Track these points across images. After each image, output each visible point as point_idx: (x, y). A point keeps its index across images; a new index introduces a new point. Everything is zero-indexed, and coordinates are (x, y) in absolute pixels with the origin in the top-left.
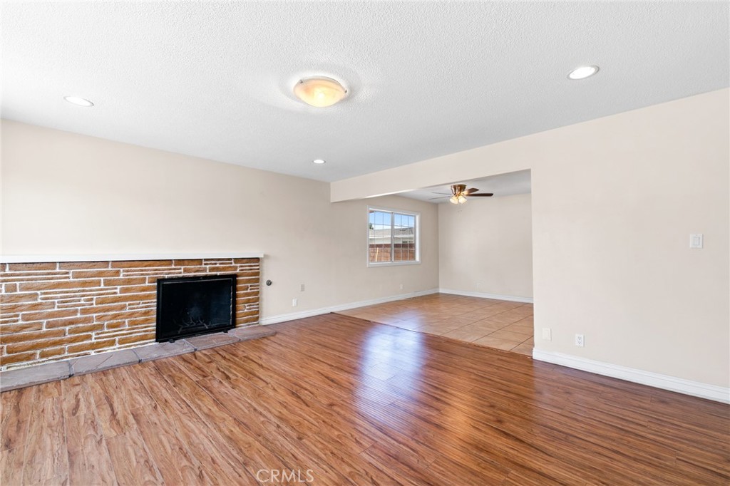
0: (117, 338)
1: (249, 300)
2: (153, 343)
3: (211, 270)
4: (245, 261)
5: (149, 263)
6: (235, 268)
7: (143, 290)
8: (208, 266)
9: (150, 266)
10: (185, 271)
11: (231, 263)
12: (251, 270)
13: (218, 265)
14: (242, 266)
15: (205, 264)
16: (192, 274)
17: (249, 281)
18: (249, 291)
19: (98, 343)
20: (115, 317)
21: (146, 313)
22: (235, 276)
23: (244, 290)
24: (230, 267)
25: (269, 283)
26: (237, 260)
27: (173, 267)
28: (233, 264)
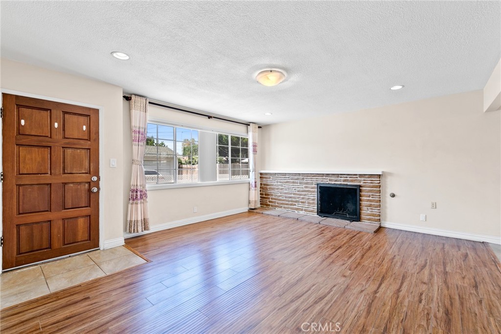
0: (304, 208)
1: (371, 205)
2: (316, 215)
3: (345, 181)
4: (367, 176)
5: (313, 175)
6: (360, 181)
7: (312, 188)
8: (342, 179)
9: (314, 176)
10: (330, 180)
11: (357, 178)
12: (372, 183)
13: (348, 178)
14: (365, 180)
15: (341, 177)
16: (333, 182)
17: (370, 191)
18: (371, 198)
19: (298, 208)
20: (303, 198)
21: (313, 200)
22: (360, 186)
23: (367, 197)
24: (357, 180)
25: (393, 196)
26: (361, 176)
27: (324, 178)
28: (359, 179)
